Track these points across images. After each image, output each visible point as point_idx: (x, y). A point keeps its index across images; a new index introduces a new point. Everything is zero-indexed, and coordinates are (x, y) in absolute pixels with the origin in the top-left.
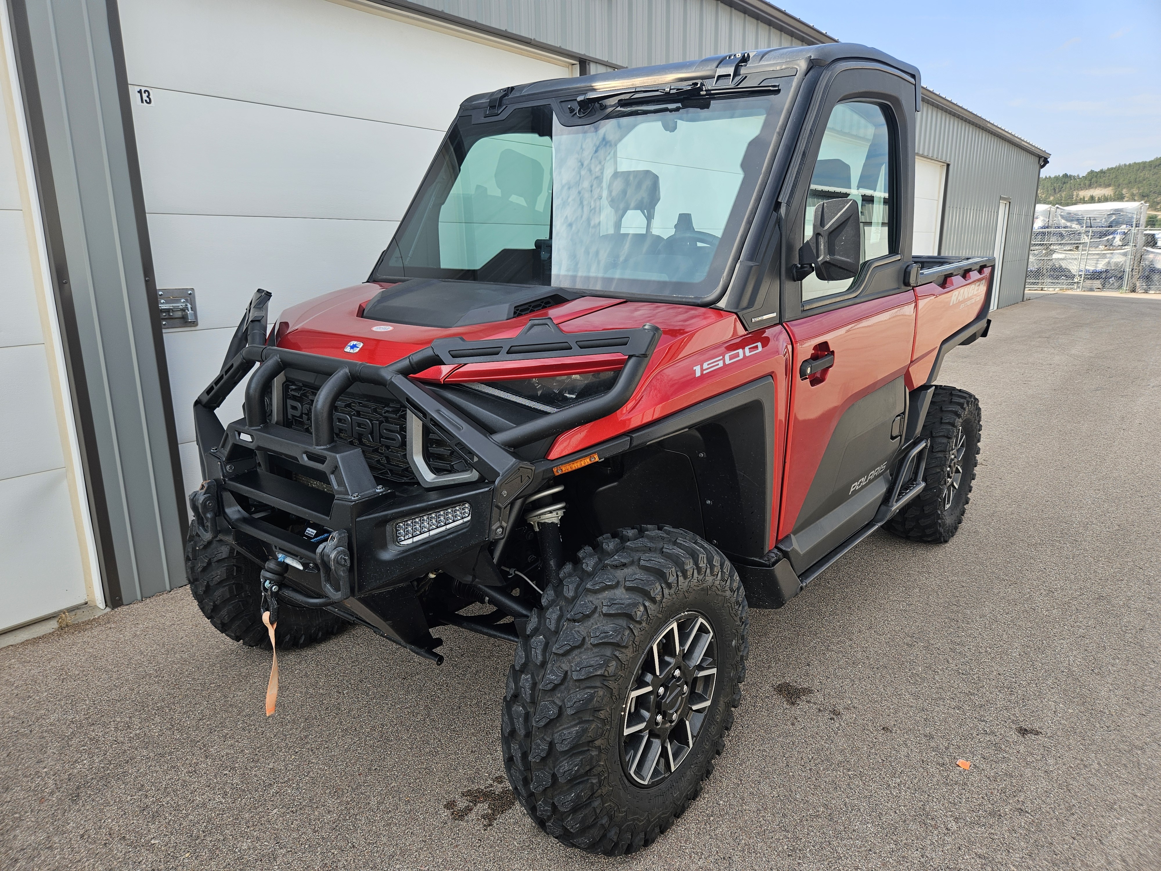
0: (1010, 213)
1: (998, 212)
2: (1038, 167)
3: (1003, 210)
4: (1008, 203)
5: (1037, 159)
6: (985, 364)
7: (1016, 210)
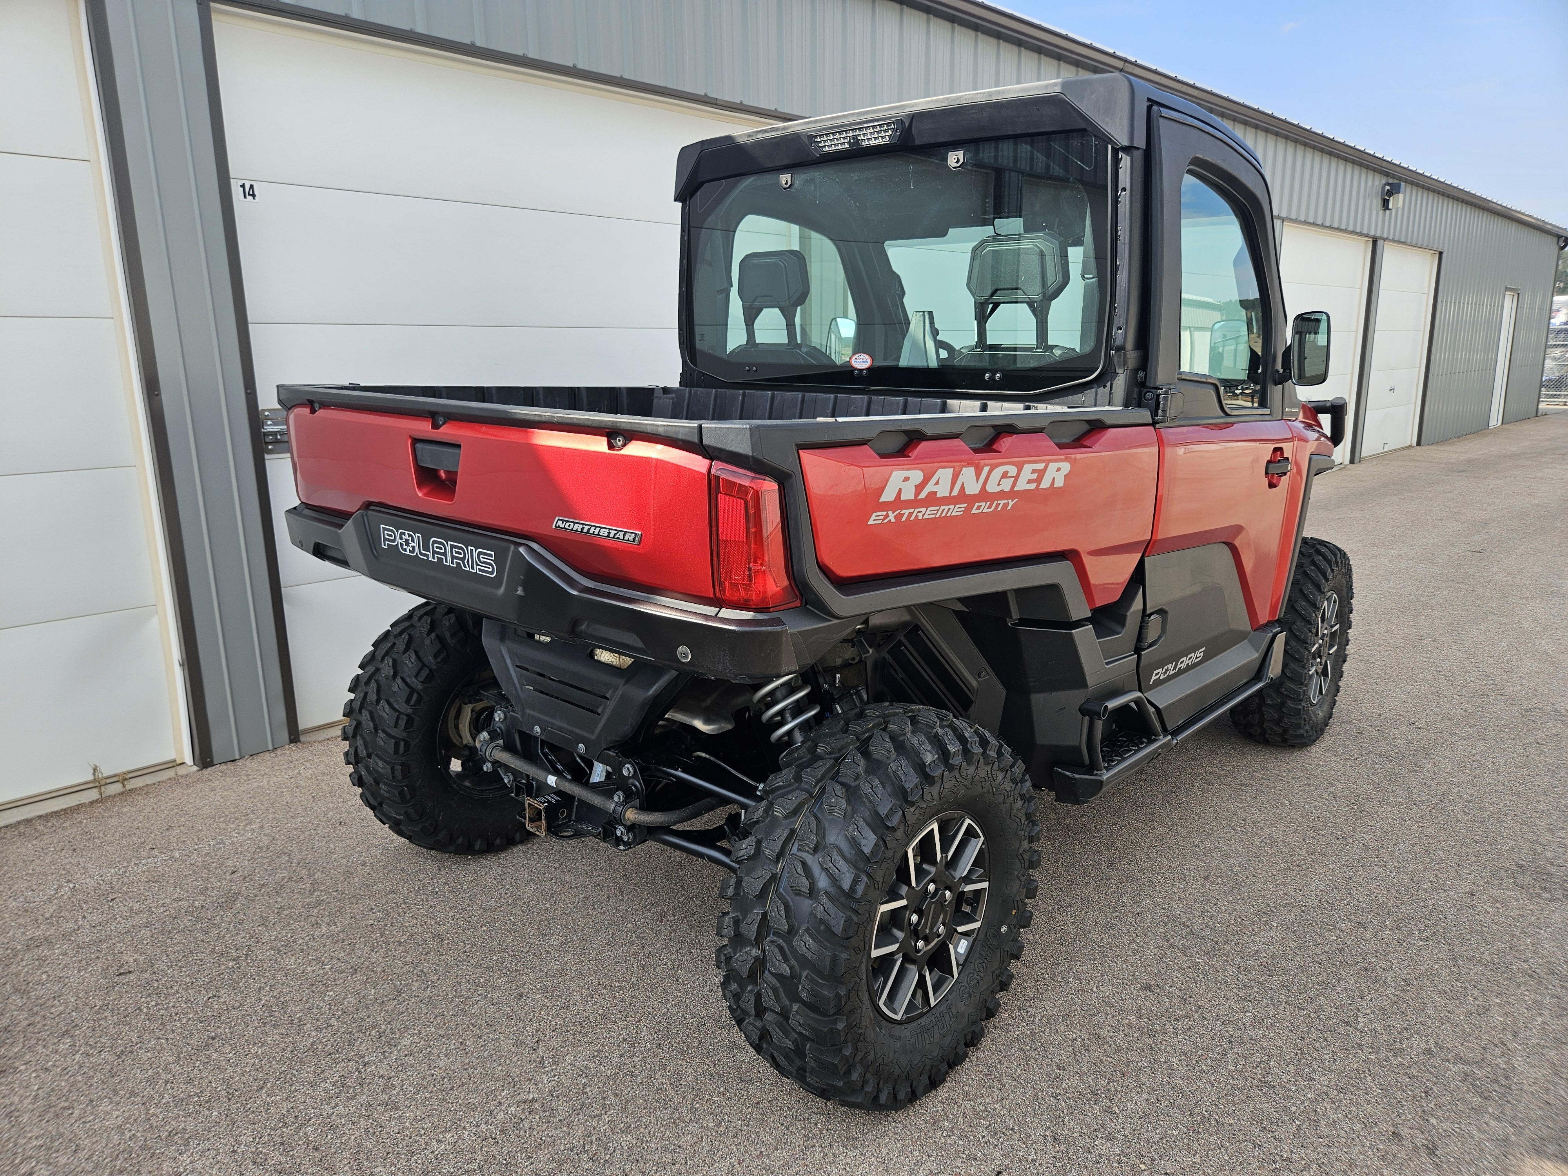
0: (1519, 306)
1: (1502, 306)
2: (1556, 249)
3: (1509, 303)
4: (1517, 295)
5: (1555, 239)
6: (1485, 478)
7: (1527, 299)
